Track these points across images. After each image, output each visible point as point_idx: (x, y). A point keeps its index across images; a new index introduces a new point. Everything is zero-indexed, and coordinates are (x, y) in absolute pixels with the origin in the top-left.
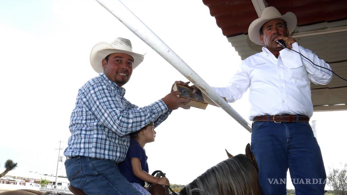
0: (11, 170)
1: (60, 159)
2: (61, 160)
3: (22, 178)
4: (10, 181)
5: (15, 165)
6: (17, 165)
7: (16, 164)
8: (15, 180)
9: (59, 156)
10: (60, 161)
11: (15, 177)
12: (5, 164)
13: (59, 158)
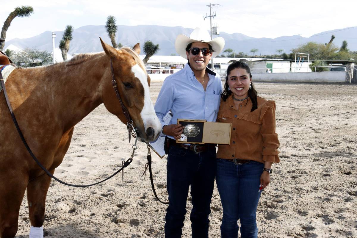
0: (153, 55)
1: (213, 31)
2: (215, 33)
3: (166, 64)
4: (153, 70)
5: (156, 48)
6: (159, 47)
7: (158, 45)
8: (158, 67)
9: (212, 27)
10: (213, 33)
11: (159, 63)
12: (144, 47)
13: (212, 29)
